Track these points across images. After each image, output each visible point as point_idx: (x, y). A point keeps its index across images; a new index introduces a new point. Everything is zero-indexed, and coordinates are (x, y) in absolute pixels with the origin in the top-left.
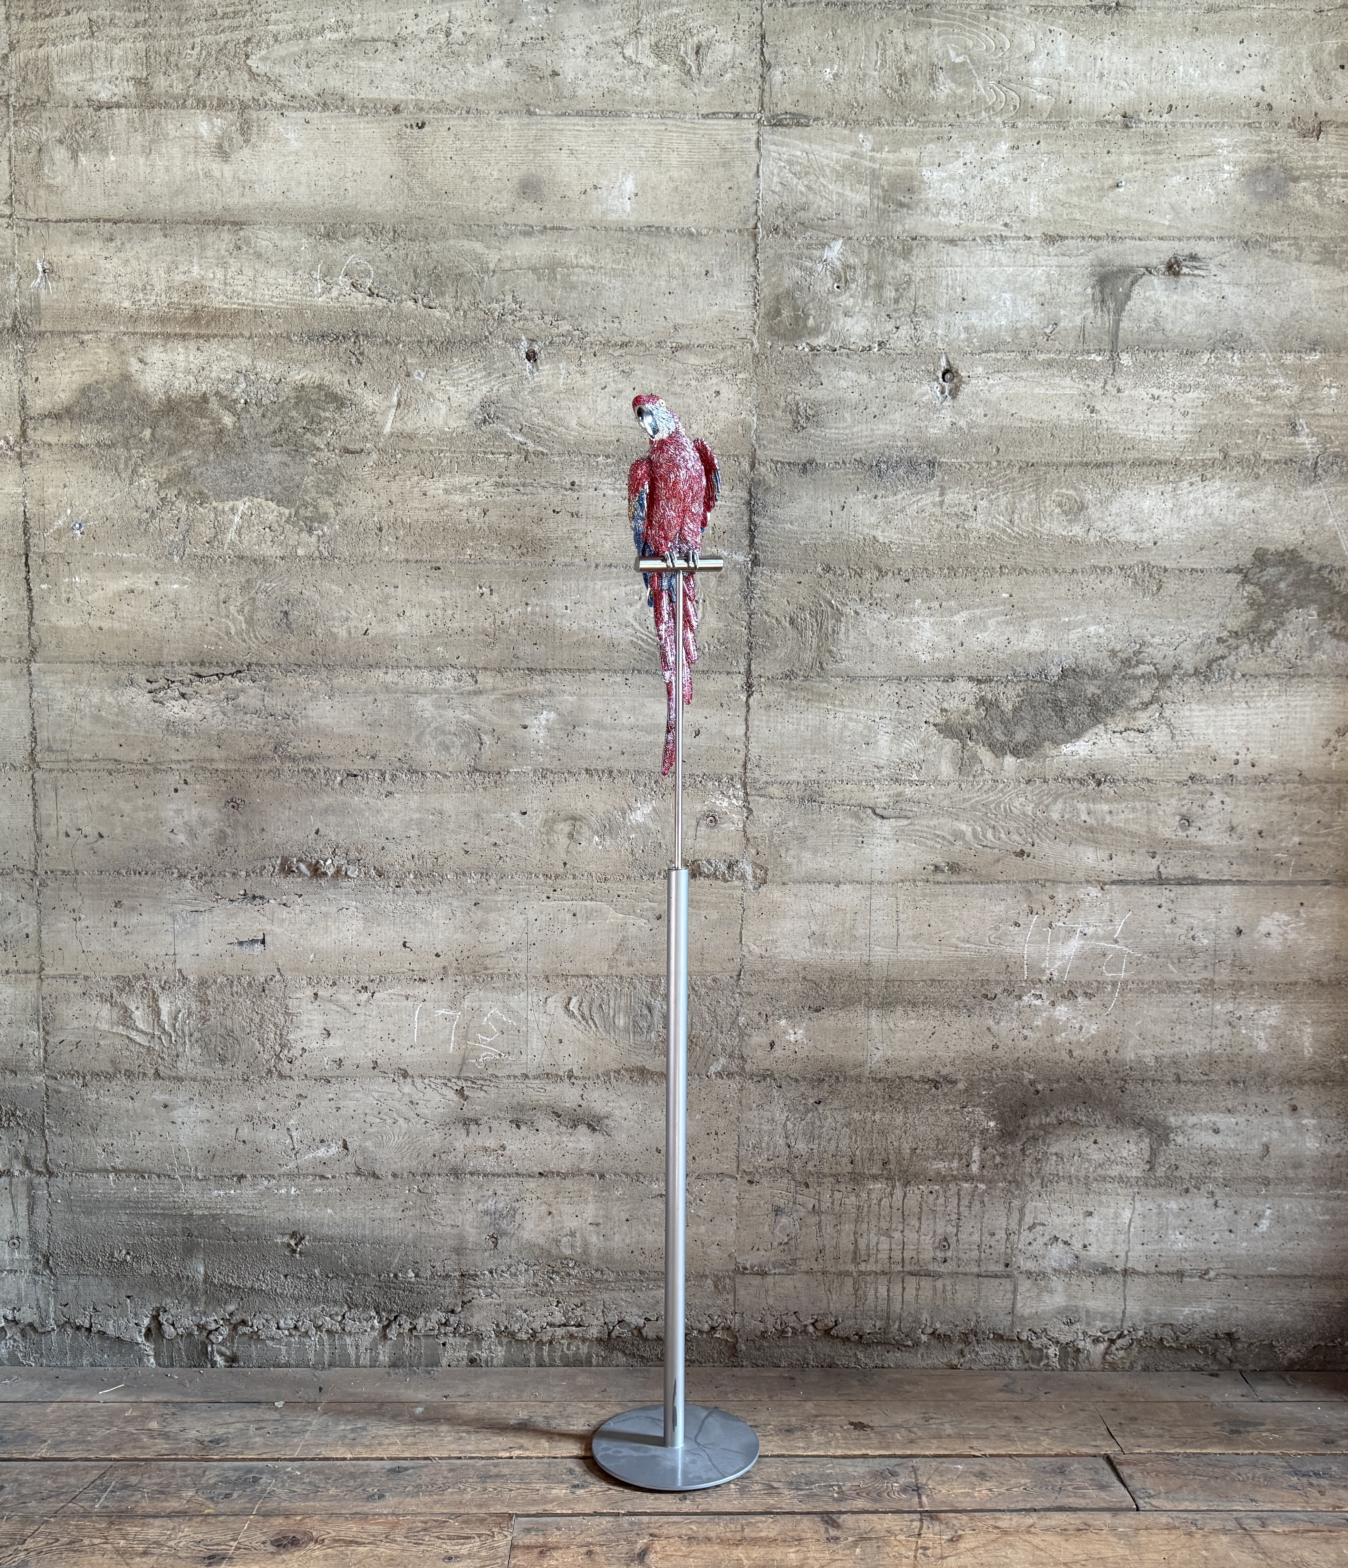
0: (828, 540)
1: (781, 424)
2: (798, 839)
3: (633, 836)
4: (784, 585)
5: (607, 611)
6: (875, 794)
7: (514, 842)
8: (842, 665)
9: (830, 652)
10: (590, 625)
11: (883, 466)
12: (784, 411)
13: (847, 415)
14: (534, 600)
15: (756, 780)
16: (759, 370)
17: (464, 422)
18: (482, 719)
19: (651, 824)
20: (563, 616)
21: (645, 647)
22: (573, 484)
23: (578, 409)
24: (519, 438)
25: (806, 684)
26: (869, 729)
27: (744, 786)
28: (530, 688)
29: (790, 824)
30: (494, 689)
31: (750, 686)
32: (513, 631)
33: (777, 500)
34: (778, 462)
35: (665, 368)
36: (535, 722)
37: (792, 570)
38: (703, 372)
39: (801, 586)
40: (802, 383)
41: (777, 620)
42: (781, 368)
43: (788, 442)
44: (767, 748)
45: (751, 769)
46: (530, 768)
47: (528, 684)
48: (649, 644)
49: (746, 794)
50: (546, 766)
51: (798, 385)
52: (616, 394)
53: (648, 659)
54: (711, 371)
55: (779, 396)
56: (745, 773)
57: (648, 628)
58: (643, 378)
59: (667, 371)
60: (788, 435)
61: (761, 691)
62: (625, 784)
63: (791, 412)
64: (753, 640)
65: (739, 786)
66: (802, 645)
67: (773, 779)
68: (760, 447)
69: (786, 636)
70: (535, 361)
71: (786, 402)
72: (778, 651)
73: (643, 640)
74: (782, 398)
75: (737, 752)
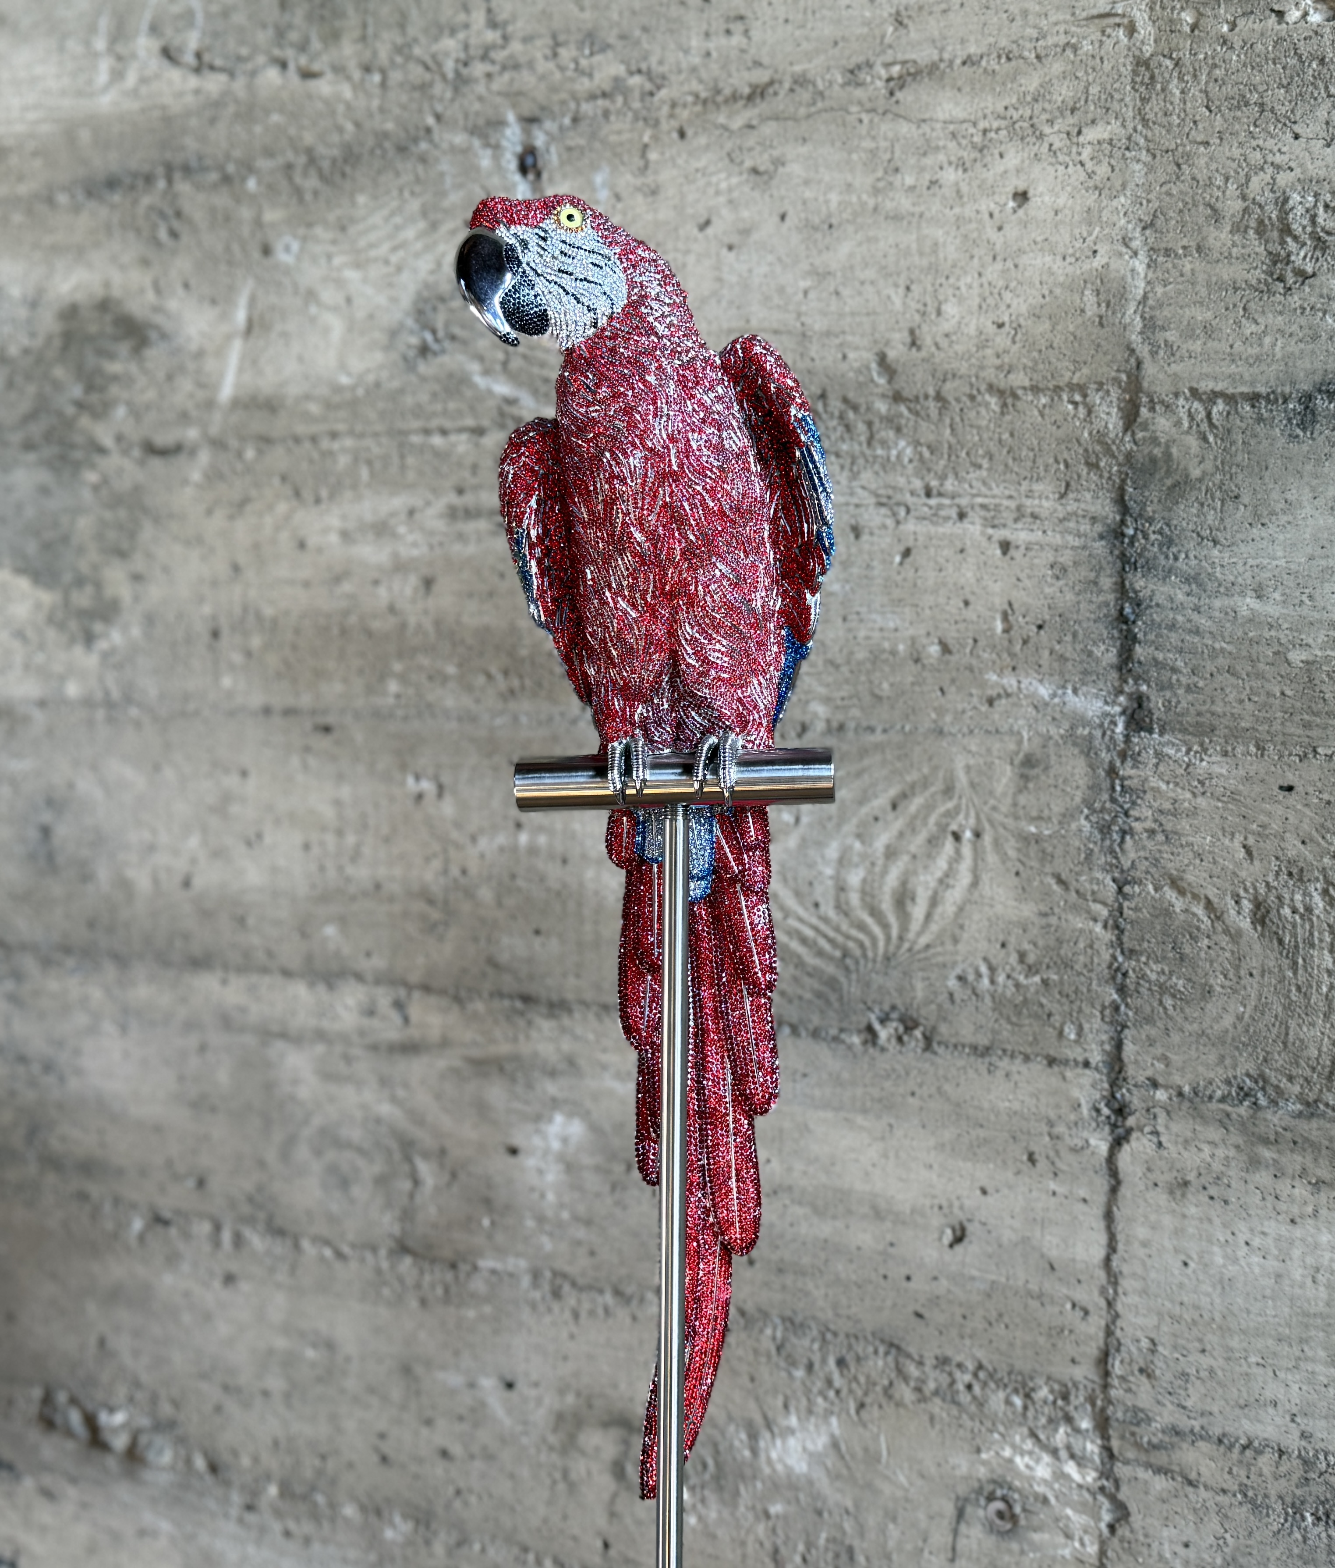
1: (1227, 272)
3: (776, 1509)
4: (1233, 796)
7: (489, 1457)
12: (1239, 228)
15: (1140, 1417)
16: (1153, 109)
18: (417, 1118)
19: (823, 1484)
21: (811, 960)
25: (1311, 1128)
27: (1103, 1425)
28: (524, 1048)
30: (445, 1043)
31: (1121, 1111)
32: (486, 894)
33: (1211, 518)
34: (1215, 395)
35: (868, 144)
36: (537, 1141)
37: (1260, 748)
38: (977, 139)
39: (1292, 799)
40: (1297, 128)
41: (1209, 905)
42: (1228, 90)
43: (1249, 328)
44: (1176, 1319)
45: (1123, 1378)
46: (523, 1264)
47: (521, 1037)
48: (820, 953)
49: (1109, 1453)
50: (561, 1265)
51: (1289, 136)
52: (735, 239)
53: (819, 995)
54: (1003, 133)
55: (1219, 181)
56: (1106, 1387)
57: (817, 905)
58: (807, 182)
59: (874, 153)
60: (1252, 306)
61: (1156, 1133)
62: (756, 1352)
63: (1261, 230)
64: (1130, 965)
65: (1085, 1424)
66: (1294, 995)
67: (1196, 1424)
68: (1153, 354)
69: (1238, 960)
70: (538, 175)
71: (1244, 198)
72: (1212, 1008)
73: (804, 941)
74: (1232, 187)
75: (1079, 1314)
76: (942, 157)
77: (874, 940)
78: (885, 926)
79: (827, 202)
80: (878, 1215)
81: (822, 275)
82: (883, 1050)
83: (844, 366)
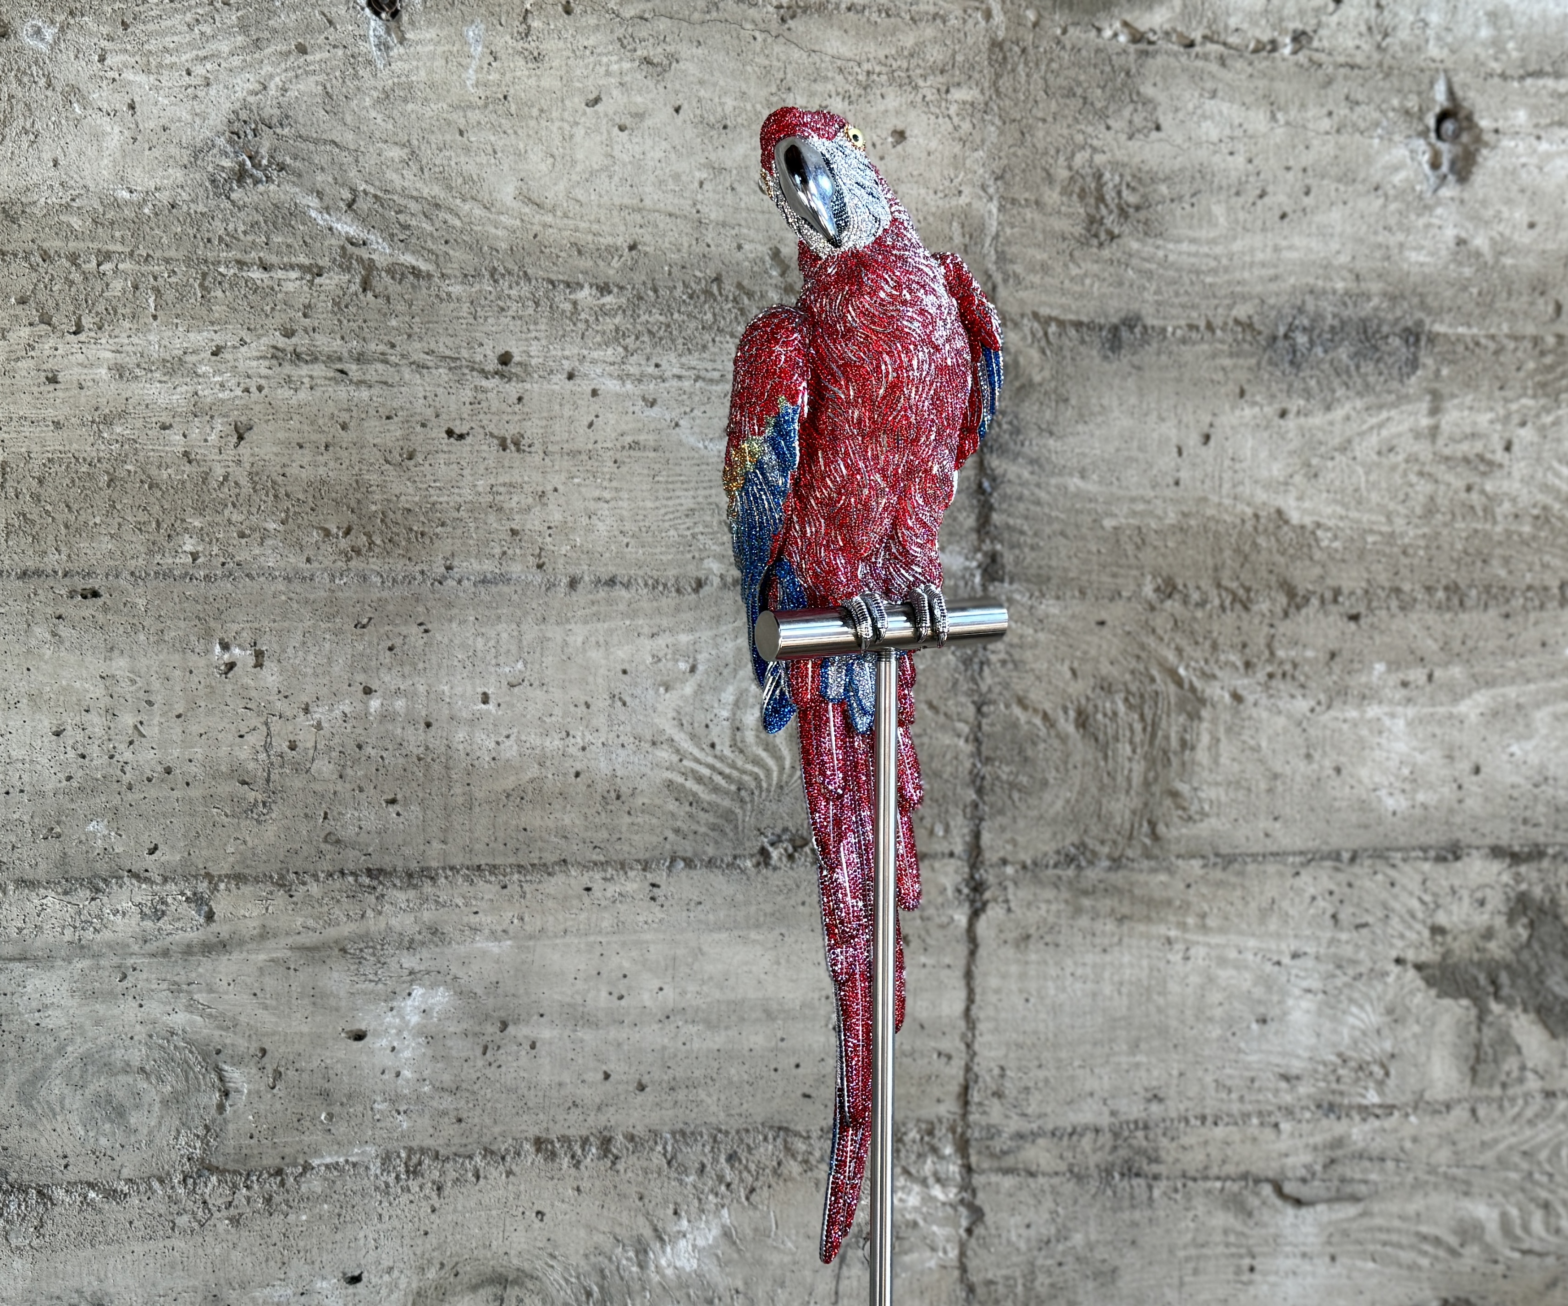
0: (1172, 518)
1: (1060, 225)
2: (1097, 1275)
4: (1063, 631)
5: (601, 702)
6: (1283, 1144)
8: (1203, 828)
9: (1175, 794)
10: (554, 743)
11: (1301, 339)
12: (1066, 192)
13: (1218, 210)
14: (390, 680)
15: (992, 1132)
16: (1005, 83)
17: (178, 175)
18: (231, 1024)
19: (714, 1274)
20: (475, 721)
21: (707, 797)
22: (505, 359)
23: (521, 155)
24: (347, 227)
25: (1118, 878)
26: (1268, 983)
27: (963, 1146)
28: (374, 924)
29: (1078, 1239)
30: (264, 934)
31: (977, 887)
32: (324, 767)
33: (1048, 415)
34: (1050, 319)
35: (761, 60)
36: (389, 1018)
37: (1083, 593)
38: (862, 77)
39: (1105, 631)
40: (1110, 122)
41: (1045, 716)
42: (1061, 81)
43: (1074, 271)
44: (1019, 1046)
45: (980, 1104)
46: (371, 1150)
47: (370, 913)
48: (716, 789)
49: (968, 1169)
50: (421, 1140)
51: (1102, 128)
52: (627, 121)
53: (714, 827)
54: (884, 78)
55: (1052, 152)
56: (965, 1115)
57: (713, 746)
58: (701, 82)
59: (767, 69)
60: (1076, 254)
61: (1007, 901)
62: (645, 1171)
63: (1082, 195)
64: (985, 770)
65: (948, 1150)
66: (1106, 779)
67: (1034, 1126)
68: (1005, 281)
69: (1067, 756)
70: (395, 14)
71: (1070, 168)
72: (1048, 796)
73: (699, 779)
74: (1061, 159)
75: (944, 1060)
76: (830, 87)
77: (768, 772)
78: (779, 759)
79: (722, 104)
80: (770, 1015)
81: (719, 170)
82: (775, 869)
83: (740, 256)
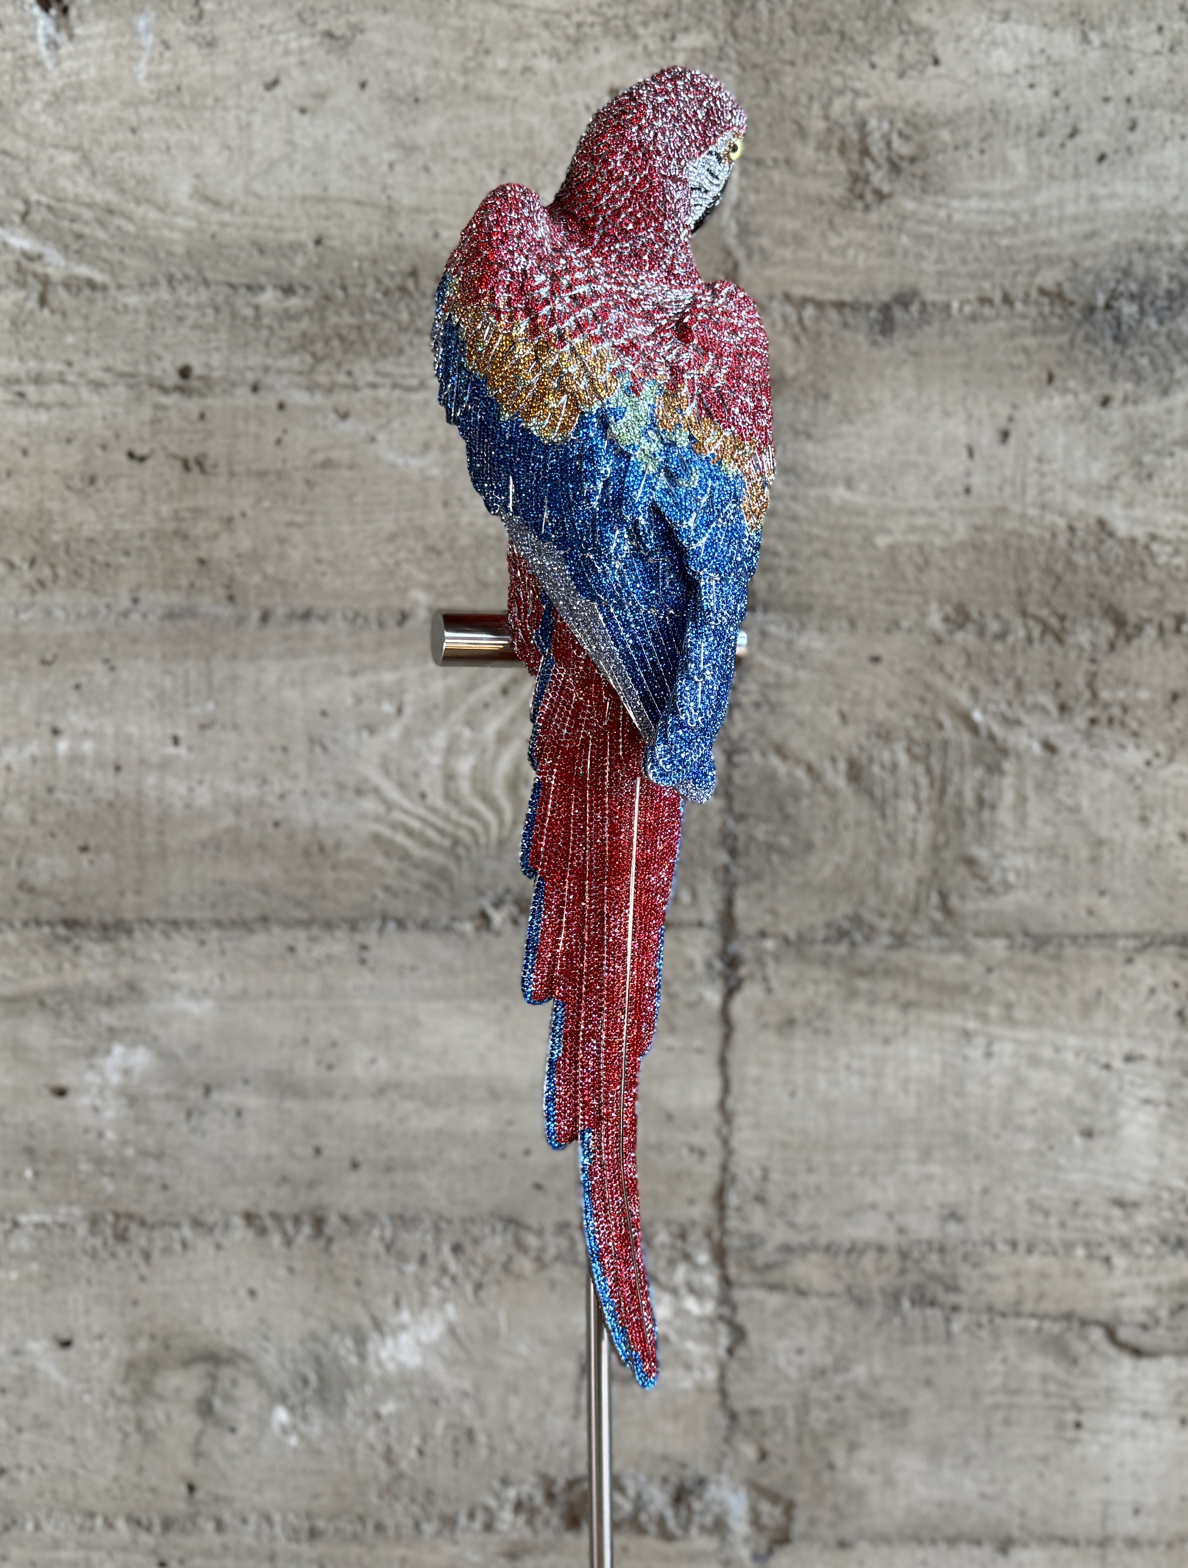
0: (962, 532)
1: (814, 186)
2: (884, 1415)
3: (388, 1408)
4: (829, 668)
5: (299, 747)
6: (1117, 1282)
8: (1008, 903)
9: (971, 862)
10: (249, 791)
11: (1129, 309)
12: (823, 146)
13: (1017, 156)
14: (76, 719)
15: (754, 1242)
16: (743, 23)
19: (440, 1373)
20: (165, 765)
21: (417, 851)
22: (185, 372)
23: (195, 150)
24: (21, 241)
25: (901, 957)
26: (1094, 1089)
27: (720, 1255)
28: (71, 977)
29: (860, 1372)
31: (732, 962)
32: (15, 811)
33: (805, 414)
34: (804, 301)
35: (455, 22)
36: (91, 1077)
37: (852, 624)
38: (572, 31)
39: (881, 669)
40: (876, 59)
41: (810, 769)
42: (812, 15)
43: (835, 241)
44: (785, 1146)
45: (739, 1209)
46: (77, 1211)
47: (67, 966)
48: (428, 844)
49: (726, 1282)
50: (126, 1205)
51: (865, 66)
52: (308, 102)
53: (428, 886)
54: (597, 30)
55: (804, 99)
56: (722, 1219)
57: (423, 796)
58: (389, 53)
59: (462, 32)
60: (838, 220)
61: (765, 979)
62: (363, 1256)
63: (843, 149)
64: (739, 829)
65: (703, 1258)
66: (885, 842)
67: (805, 1238)
68: (749, 256)
69: (836, 815)
71: (827, 117)
72: (814, 860)
73: (410, 832)
74: (816, 108)
75: (695, 1156)
76: (534, 45)
77: (486, 826)
78: (498, 811)
79: (412, 75)
80: (494, 1095)
81: (409, 149)
82: (498, 934)
83: (436, 245)
